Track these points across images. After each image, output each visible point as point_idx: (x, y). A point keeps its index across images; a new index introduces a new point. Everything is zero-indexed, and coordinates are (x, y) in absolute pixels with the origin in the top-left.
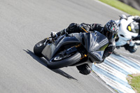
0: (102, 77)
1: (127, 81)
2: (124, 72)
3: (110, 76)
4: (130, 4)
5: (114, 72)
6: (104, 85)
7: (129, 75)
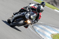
0: (41, 35)
1: (51, 37)
2: (50, 33)
3: (44, 35)
4: (52, 5)
5: (46, 33)
6: (41, 38)
7: (52, 34)
